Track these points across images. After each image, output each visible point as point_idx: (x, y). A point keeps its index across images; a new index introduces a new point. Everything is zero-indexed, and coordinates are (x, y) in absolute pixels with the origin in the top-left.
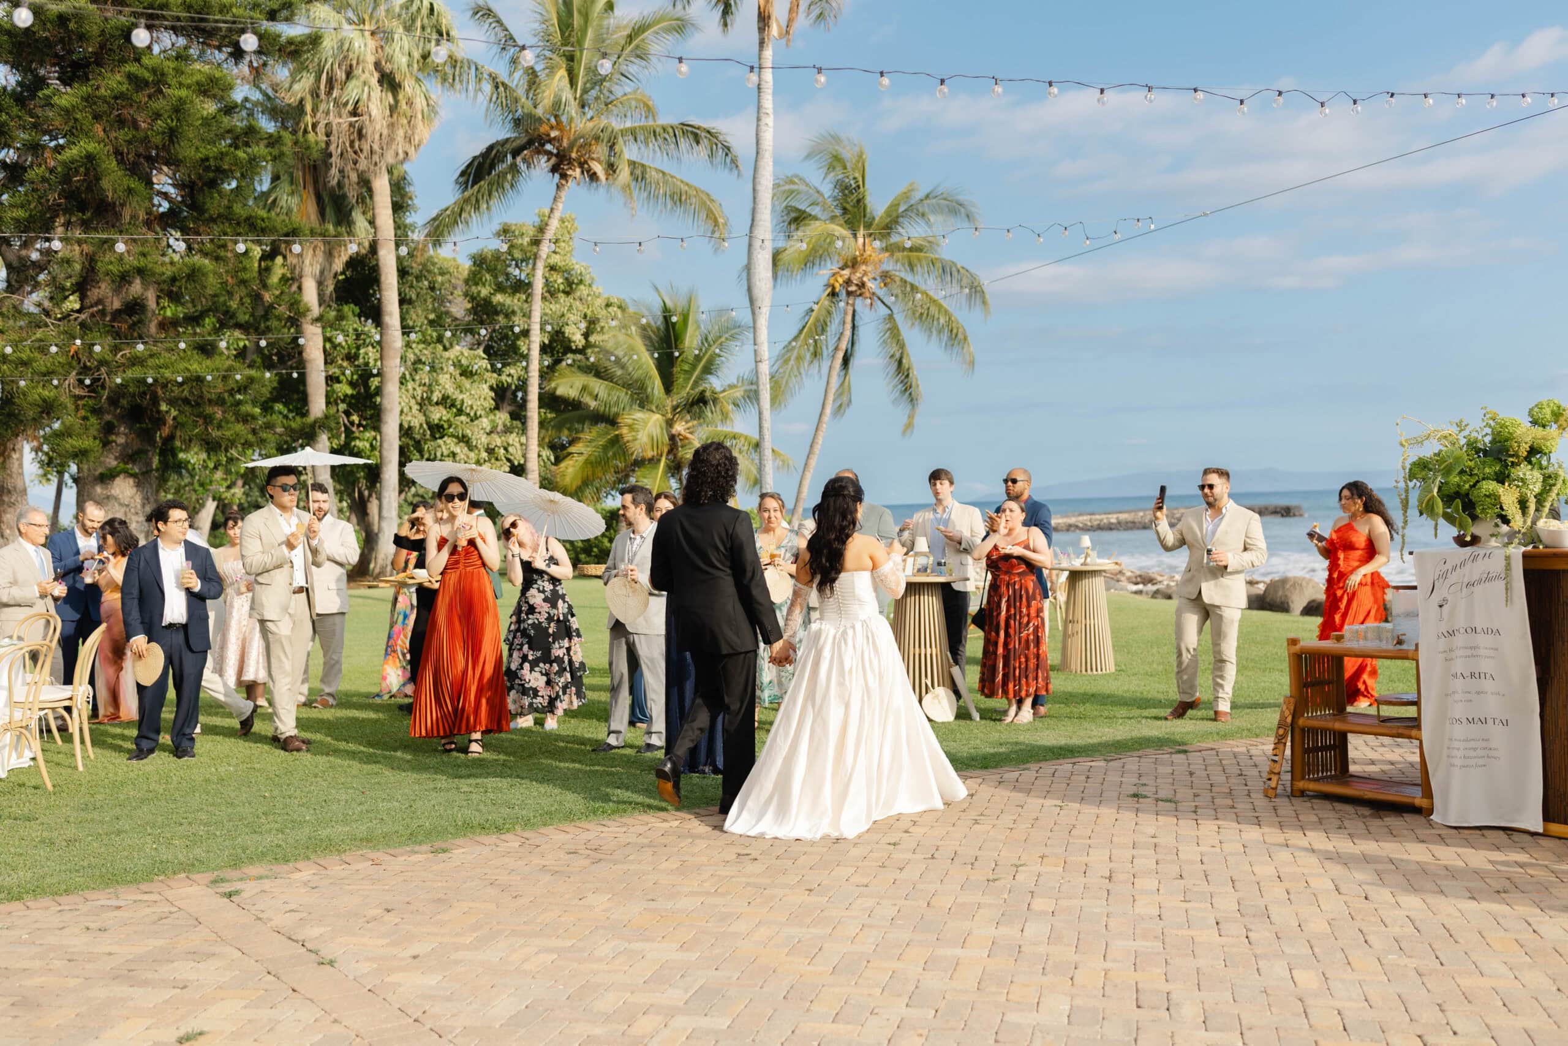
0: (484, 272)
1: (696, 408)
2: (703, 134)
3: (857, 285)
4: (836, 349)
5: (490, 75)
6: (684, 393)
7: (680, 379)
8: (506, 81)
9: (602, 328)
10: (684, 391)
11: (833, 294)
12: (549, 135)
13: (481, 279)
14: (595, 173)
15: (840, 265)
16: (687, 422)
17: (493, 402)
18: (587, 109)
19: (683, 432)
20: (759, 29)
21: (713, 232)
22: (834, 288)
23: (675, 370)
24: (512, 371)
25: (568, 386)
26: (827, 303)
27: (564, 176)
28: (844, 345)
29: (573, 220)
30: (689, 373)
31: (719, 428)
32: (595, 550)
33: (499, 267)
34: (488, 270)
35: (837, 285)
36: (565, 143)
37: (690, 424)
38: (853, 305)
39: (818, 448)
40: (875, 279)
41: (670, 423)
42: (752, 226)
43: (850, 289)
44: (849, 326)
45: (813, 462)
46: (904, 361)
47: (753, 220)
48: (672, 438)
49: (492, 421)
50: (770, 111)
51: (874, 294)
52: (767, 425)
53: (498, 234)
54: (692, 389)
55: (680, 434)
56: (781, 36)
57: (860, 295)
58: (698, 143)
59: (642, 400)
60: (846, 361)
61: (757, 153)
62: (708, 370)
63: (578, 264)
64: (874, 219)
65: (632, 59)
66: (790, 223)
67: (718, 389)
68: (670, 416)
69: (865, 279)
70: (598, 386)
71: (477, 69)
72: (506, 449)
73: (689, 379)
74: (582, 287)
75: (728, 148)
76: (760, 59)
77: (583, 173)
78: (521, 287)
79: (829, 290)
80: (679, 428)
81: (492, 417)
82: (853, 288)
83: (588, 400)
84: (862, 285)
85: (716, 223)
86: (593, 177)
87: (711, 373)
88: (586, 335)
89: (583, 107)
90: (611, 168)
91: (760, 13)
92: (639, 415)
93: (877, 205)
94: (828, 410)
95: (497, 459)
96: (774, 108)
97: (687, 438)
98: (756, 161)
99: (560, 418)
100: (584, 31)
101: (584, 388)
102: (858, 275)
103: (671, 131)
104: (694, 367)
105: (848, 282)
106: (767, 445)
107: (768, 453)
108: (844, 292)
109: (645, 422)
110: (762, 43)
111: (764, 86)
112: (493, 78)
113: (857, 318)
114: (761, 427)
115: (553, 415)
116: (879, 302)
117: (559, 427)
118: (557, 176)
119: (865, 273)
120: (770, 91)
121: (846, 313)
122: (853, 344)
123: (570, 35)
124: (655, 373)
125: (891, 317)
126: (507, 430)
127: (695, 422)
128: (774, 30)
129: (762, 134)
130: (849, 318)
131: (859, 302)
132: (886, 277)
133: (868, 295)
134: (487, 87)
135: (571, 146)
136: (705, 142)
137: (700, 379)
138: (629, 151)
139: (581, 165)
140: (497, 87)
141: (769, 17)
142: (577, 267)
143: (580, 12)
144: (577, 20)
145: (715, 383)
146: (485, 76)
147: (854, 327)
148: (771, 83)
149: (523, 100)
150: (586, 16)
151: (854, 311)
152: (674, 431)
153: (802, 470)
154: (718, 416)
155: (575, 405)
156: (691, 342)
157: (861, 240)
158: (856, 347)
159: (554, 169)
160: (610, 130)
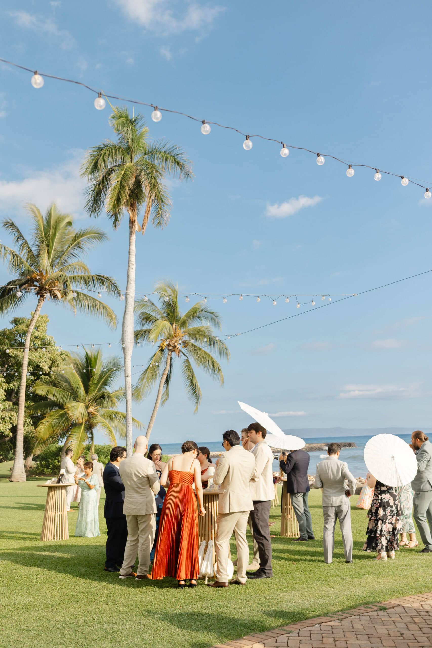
0: (5, 339)
1: (99, 400)
2: (105, 280)
3: (172, 346)
4: (163, 374)
5: (11, 251)
6: (94, 394)
7: (92, 387)
8: (18, 254)
9: (58, 364)
10: (94, 393)
11: (162, 350)
12: (36, 278)
13: (4, 342)
14: (56, 295)
15: (165, 338)
16: (95, 407)
17: (4, 397)
18: (54, 267)
19: (93, 411)
20: (130, 227)
21: (111, 322)
22: (162, 347)
23: (90, 383)
24: (15, 384)
25: (41, 390)
26: (159, 354)
27: (42, 296)
28: (166, 373)
29: (47, 317)
30: (97, 384)
31: (111, 409)
32: (51, 466)
33: (12, 336)
34: (7, 338)
35: (164, 346)
36: (43, 282)
37: (97, 408)
38: (171, 355)
39: (154, 418)
40: (180, 344)
41: (87, 407)
42: (124, 314)
43: (169, 348)
44: (169, 364)
45: (152, 425)
46: (194, 379)
47: (125, 311)
48: (88, 413)
49: (4, 405)
50: (134, 263)
51: (180, 350)
52: (130, 407)
53: (12, 323)
54: (98, 392)
55: (91, 412)
56: (140, 230)
57: (174, 351)
58: (103, 284)
59: (75, 397)
60: (167, 381)
61: (128, 281)
62: (105, 383)
63: (48, 337)
64: (181, 318)
65: (76, 248)
66: (143, 320)
67: (111, 392)
68: (87, 404)
69: (176, 344)
70: (55, 390)
71: (5, 249)
72: (10, 418)
73: (97, 387)
74: (49, 346)
75: (116, 287)
76: (130, 240)
77: (51, 295)
78: (22, 345)
79: (160, 348)
80: (91, 409)
81: (4, 403)
82: (171, 348)
83: (50, 397)
84: (175, 347)
85: (112, 318)
86: (55, 297)
87: (107, 385)
88: (50, 368)
89: (52, 266)
90: (65, 294)
91: (130, 220)
92: (75, 404)
93: (182, 312)
94: (159, 401)
95: (5, 423)
96: (136, 262)
97: (94, 414)
98: (127, 285)
99: (36, 405)
100: (55, 235)
101: (48, 391)
102: (173, 342)
103: (91, 278)
104: (99, 382)
105: (169, 345)
106: (130, 416)
107: (130, 420)
108: (167, 349)
109: (77, 407)
110: (131, 233)
111: (131, 251)
112: (12, 252)
113: (172, 360)
114: (127, 408)
115: (34, 404)
116: (182, 354)
117: (36, 409)
118: (39, 296)
119: (176, 342)
120: (134, 254)
121: (167, 359)
122: (170, 373)
123: (48, 236)
124: (81, 384)
125: (187, 361)
126: (12, 410)
127: (98, 407)
128: (137, 227)
129: (130, 273)
130: (169, 361)
131: (173, 354)
132: (185, 344)
133: (177, 351)
134: (10, 257)
135: (46, 283)
136: (105, 283)
137: (101, 387)
138: (73, 286)
139: (50, 292)
140: (14, 257)
141: (134, 222)
142: (47, 337)
143: (53, 227)
144: (52, 230)
145: (109, 389)
146: (8, 252)
147: (171, 365)
148: (135, 251)
149: (25, 262)
150: (55, 229)
151: (171, 358)
152: (89, 411)
153: (147, 429)
154: (110, 404)
155: (44, 398)
156: (97, 370)
157: (174, 326)
158: (172, 373)
159: (38, 294)
160: (64, 276)
